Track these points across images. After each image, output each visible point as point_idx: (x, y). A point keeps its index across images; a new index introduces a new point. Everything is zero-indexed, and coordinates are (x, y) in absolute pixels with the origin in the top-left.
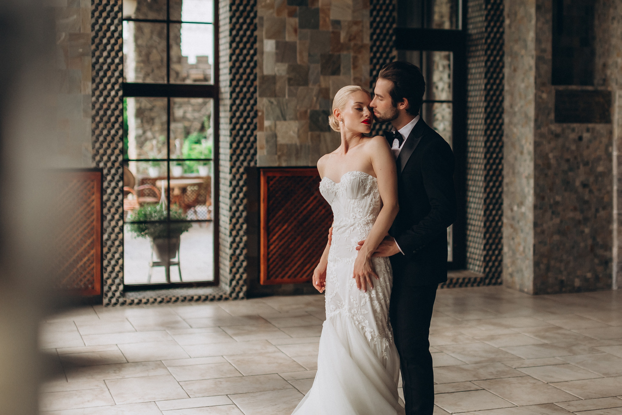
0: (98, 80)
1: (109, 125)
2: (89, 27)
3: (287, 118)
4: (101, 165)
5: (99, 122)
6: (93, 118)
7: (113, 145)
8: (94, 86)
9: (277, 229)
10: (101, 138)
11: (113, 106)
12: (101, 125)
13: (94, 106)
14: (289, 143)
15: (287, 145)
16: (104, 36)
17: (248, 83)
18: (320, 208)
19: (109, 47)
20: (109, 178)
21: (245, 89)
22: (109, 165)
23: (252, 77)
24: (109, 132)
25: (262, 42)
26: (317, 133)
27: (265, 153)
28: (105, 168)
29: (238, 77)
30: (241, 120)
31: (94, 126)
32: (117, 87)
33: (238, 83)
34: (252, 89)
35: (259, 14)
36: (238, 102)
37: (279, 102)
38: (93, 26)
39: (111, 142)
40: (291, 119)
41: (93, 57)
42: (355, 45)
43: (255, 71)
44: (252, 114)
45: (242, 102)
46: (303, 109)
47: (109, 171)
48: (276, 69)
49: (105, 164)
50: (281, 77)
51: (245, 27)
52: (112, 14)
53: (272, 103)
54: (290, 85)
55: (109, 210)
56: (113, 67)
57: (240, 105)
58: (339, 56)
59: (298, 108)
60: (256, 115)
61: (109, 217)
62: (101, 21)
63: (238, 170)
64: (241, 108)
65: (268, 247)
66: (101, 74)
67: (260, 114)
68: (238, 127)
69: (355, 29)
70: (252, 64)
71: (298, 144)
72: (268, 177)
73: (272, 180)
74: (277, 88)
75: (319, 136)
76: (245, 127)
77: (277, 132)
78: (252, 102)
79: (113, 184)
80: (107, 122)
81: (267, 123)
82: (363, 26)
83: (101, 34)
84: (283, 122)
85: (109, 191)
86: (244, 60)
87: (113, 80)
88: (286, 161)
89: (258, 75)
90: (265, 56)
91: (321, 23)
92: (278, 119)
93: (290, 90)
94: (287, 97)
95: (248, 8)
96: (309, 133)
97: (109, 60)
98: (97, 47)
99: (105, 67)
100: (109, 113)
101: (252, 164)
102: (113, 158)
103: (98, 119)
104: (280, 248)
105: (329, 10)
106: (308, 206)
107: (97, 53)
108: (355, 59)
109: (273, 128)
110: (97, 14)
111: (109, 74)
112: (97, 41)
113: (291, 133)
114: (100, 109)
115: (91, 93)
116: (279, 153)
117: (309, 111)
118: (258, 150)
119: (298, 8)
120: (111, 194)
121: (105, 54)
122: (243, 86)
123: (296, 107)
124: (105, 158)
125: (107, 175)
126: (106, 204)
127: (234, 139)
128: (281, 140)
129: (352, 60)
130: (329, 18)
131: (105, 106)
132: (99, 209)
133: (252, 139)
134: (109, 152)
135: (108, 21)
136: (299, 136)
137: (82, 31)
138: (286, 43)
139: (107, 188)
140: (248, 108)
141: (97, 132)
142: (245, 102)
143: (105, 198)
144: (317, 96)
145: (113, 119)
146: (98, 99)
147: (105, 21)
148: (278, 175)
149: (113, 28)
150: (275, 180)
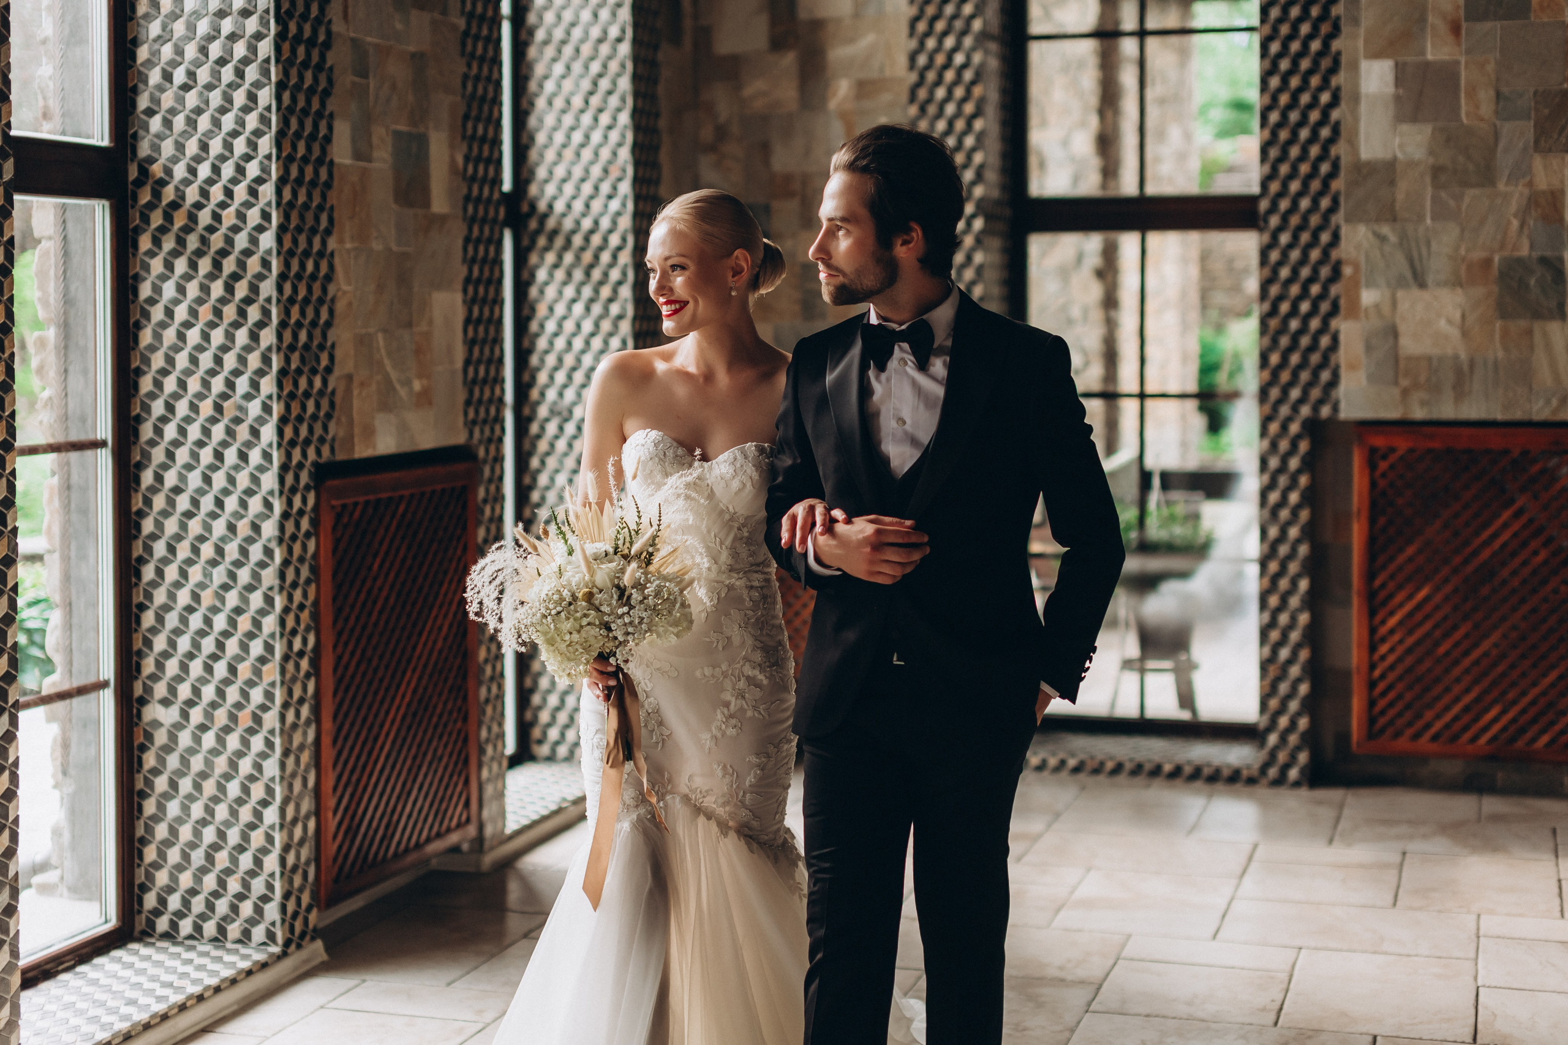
2: (902, 60)
3: (1430, 279)
9: (1399, 598)
14: (1435, 351)
15: (1429, 359)
16: (939, 82)
17: (1315, 185)
18: (1534, 544)
19: (950, 109)
21: (1305, 203)
23: (1325, 168)
25: (1355, 67)
26: (1523, 323)
27: (1364, 382)
29: (1284, 169)
30: (1295, 290)
33: (1285, 186)
34: (1325, 203)
36: (1284, 238)
37: (1403, 237)
38: (912, 58)
40: (1438, 284)
43: (1333, 151)
44: (1325, 272)
45: (1295, 237)
46: (1478, 255)
48: (1397, 141)
50: (1411, 164)
51: (1305, 29)
52: (958, 24)
53: (1383, 239)
54: (1437, 185)
57: (1291, 246)
59: (1463, 252)
60: (1336, 274)
62: (931, 43)
63: (1284, 427)
64: (1295, 255)
65: (1373, 648)
67: (1347, 271)
68: (1285, 307)
70: (1325, 132)
71: (1463, 355)
72: (1373, 451)
73: (1384, 457)
74: (1400, 196)
75: (1529, 332)
76: (1305, 307)
77: (1398, 321)
78: (1325, 237)
81: (1368, 297)
83: (931, 76)
84: (1416, 292)
86: (1303, 122)
88: (1423, 403)
89: (1343, 163)
90: (1363, 107)
91: (1535, 1)
92: (1401, 283)
93: (1435, 199)
94: (1429, 221)
96: (1498, 324)
98: (923, 110)
101: (1325, 411)
104: (1409, 651)
106: (1495, 536)
109: (1386, 309)
110: (922, 27)
112: (922, 94)
113: (1442, 323)
116: (1405, 382)
117: (1497, 259)
118: (1344, 374)
122: (1300, 194)
123: (1457, 248)
127: (1275, 341)
128: (1409, 345)
133: (1325, 341)
135: (949, 42)
136: (1465, 333)
137: (888, 73)
138: (1427, 64)
140: (1315, 254)
142: (1305, 237)
144: (1523, 216)
147: (940, 42)
148: (1402, 444)
149: (959, 59)
150: (1393, 458)
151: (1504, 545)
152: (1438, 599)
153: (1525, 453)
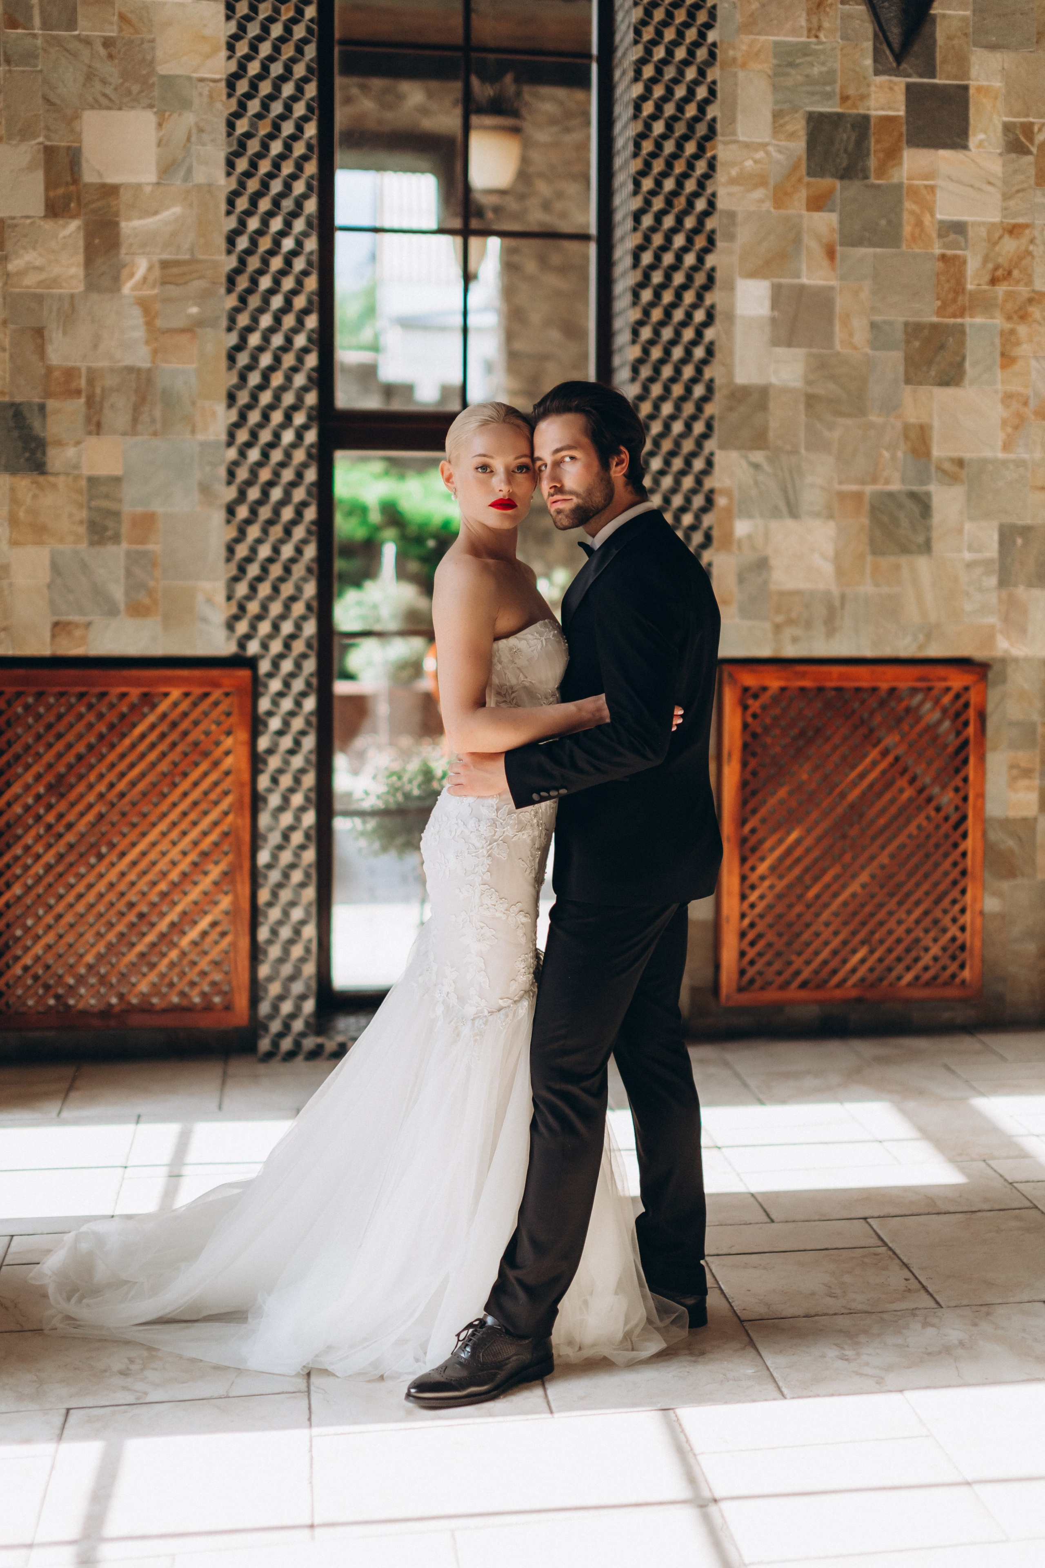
0: (243, 398)
1: (276, 532)
2: (220, 242)
4: (253, 648)
5: (248, 522)
6: (231, 511)
7: (287, 589)
8: (233, 416)
9: (768, 844)
10: (253, 570)
11: (288, 475)
12: (254, 532)
13: (231, 474)
14: (808, 586)
15: (801, 594)
16: (263, 269)
17: (689, 408)
19: (277, 302)
20: (275, 685)
21: (678, 427)
22: (276, 647)
23: (698, 391)
24: (276, 550)
25: (731, 285)
26: (892, 559)
27: (737, 617)
28: (262, 657)
31: (232, 533)
32: (299, 419)
34: (699, 428)
35: (721, 204)
37: (777, 466)
38: (231, 240)
39: (282, 580)
40: (811, 515)
41: (230, 329)
42: (1009, 295)
43: (708, 373)
44: (698, 501)
45: (668, 463)
46: (850, 487)
47: (276, 665)
48: (770, 367)
49: (265, 646)
50: (785, 390)
51: (679, 241)
52: (288, 204)
53: (757, 467)
54: (811, 414)
55: (275, 780)
56: (289, 360)
58: (960, 331)
59: (836, 484)
60: (709, 505)
61: (274, 800)
62: (253, 224)
65: (744, 895)
66: (254, 379)
67: (721, 501)
69: (1010, 246)
70: (699, 353)
71: (835, 591)
72: (745, 690)
73: (755, 698)
74: (773, 424)
75: (898, 568)
77: (770, 553)
78: (698, 464)
79: (287, 704)
80: (270, 522)
81: (742, 528)
82: (1032, 241)
83: (254, 263)
84: (789, 522)
85: (275, 724)
86: (676, 340)
87: (288, 399)
88: (795, 641)
89: (718, 386)
90: (739, 330)
91: (907, 229)
92: (774, 513)
93: (809, 429)
95: (690, 186)
96: (870, 560)
97: (277, 340)
98: (243, 300)
99: (266, 360)
100: (276, 494)
102: (287, 628)
103: (243, 512)
104: (778, 898)
105: (932, 189)
106: (862, 776)
107: (243, 320)
108: (1008, 338)
109: (759, 541)
110: (242, 204)
111: (277, 379)
112: (243, 283)
113: (817, 559)
114: (249, 483)
115: (223, 437)
116: (777, 618)
117: (868, 494)
119: (838, 184)
120: (280, 733)
121: (266, 321)
122: (673, 418)
123: (831, 481)
124: (264, 628)
125: (270, 675)
126: (265, 762)
128: (781, 579)
129: (997, 341)
130: (932, 215)
131: (265, 475)
132: (246, 777)
134: (276, 609)
135: (276, 224)
136: (838, 568)
137: (199, 255)
138: (803, 288)
139: (270, 714)
140: (688, 482)
141: (242, 551)
142: (678, 463)
143: (263, 743)
144: (893, 451)
145: (287, 513)
146: (242, 454)
147: (265, 223)
148: (774, 682)
149: (288, 244)
150: (765, 698)
151: (871, 786)
152: (808, 842)
153: (892, 691)
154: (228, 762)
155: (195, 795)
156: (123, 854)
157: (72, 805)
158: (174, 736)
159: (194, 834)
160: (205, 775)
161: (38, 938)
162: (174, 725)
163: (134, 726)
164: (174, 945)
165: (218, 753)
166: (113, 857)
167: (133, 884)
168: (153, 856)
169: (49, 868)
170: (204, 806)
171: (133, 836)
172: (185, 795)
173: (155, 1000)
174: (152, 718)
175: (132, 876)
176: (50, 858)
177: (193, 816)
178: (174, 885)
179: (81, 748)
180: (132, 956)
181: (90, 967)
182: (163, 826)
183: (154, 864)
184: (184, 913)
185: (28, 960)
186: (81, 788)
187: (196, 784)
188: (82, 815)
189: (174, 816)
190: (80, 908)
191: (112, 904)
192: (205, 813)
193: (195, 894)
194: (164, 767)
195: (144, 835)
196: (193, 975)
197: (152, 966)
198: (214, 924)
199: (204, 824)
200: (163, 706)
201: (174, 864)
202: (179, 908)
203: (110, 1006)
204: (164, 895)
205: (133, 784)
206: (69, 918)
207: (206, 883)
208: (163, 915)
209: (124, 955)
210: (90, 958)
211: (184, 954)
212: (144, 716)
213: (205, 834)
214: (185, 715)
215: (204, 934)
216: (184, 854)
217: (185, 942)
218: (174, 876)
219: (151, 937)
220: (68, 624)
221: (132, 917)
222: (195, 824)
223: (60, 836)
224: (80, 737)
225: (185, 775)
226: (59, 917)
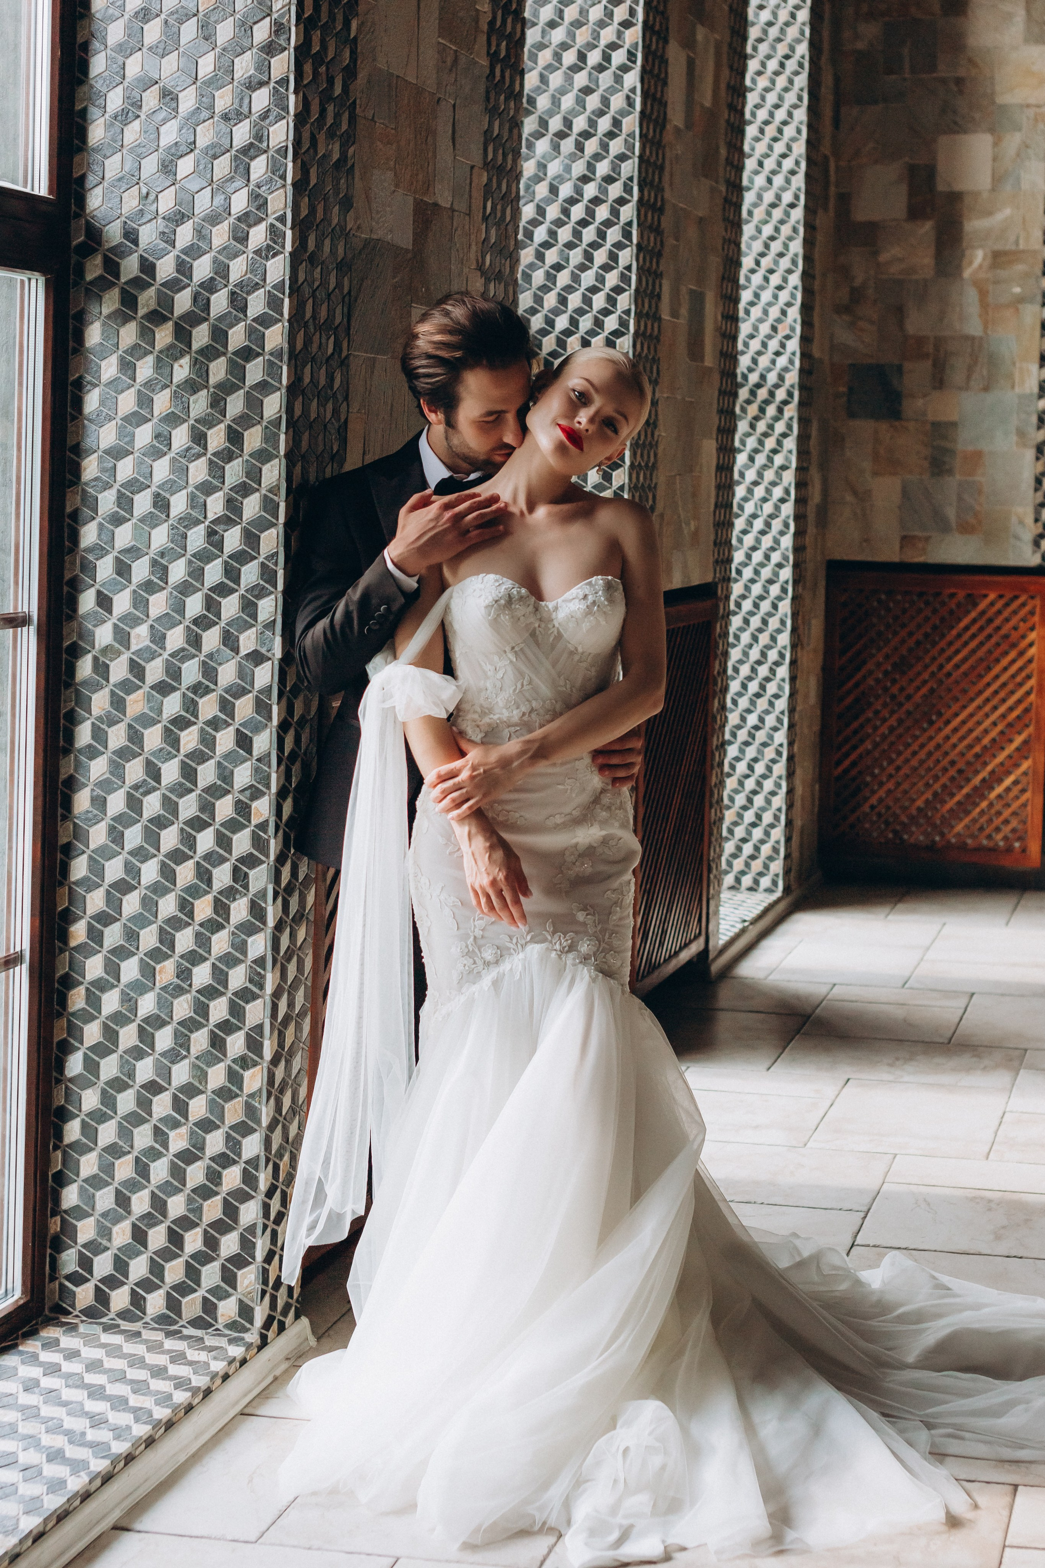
137: (1023, 247)
154: (1033, 651)
155: (1004, 678)
156: (948, 722)
157: (911, 681)
158: (989, 630)
159: (1002, 709)
160: (1013, 661)
161: (881, 784)
162: (990, 621)
163: (960, 620)
164: (983, 797)
165: (1023, 644)
166: (940, 724)
167: (954, 746)
168: (970, 724)
169: (892, 729)
170: (1011, 686)
171: (955, 708)
172: (997, 677)
173: (969, 841)
174: (973, 614)
175: (954, 740)
176: (893, 721)
177: (1002, 694)
178: (985, 748)
179: (919, 636)
180: (951, 803)
181: (919, 809)
182: (979, 701)
183: (971, 731)
184: (992, 772)
185: (874, 801)
186: (919, 667)
187: (1005, 669)
188: (918, 689)
189: (988, 693)
190: (914, 762)
191: (938, 761)
192: (1012, 692)
193: (1001, 757)
194: (980, 653)
195: (964, 707)
196: (997, 821)
197: (967, 813)
198: (1016, 782)
199: (1011, 702)
200: (982, 606)
201: (986, 732)
202: (989, 768)
203: (933, 841)
204: (977, 756)
205: (957, 666)
206: (905, 770)
207: (1011, 748)
208: (977, 772)
209: (945, 802)
210: (920, 803)
211: (991, 805)
212: (968, 612)
213: (1011, 709)
214: (999, 612)
215: (1008, 790)
216: (995, 724)
217: (993, 795)
218: (986, 741)
219: (965, 791)
220: (914, 537)
221: (952, 772)
222: (1004, 701)
223: (901, 705)
224: (919, 626)
225: (997, 661)
226: (898, 769)
